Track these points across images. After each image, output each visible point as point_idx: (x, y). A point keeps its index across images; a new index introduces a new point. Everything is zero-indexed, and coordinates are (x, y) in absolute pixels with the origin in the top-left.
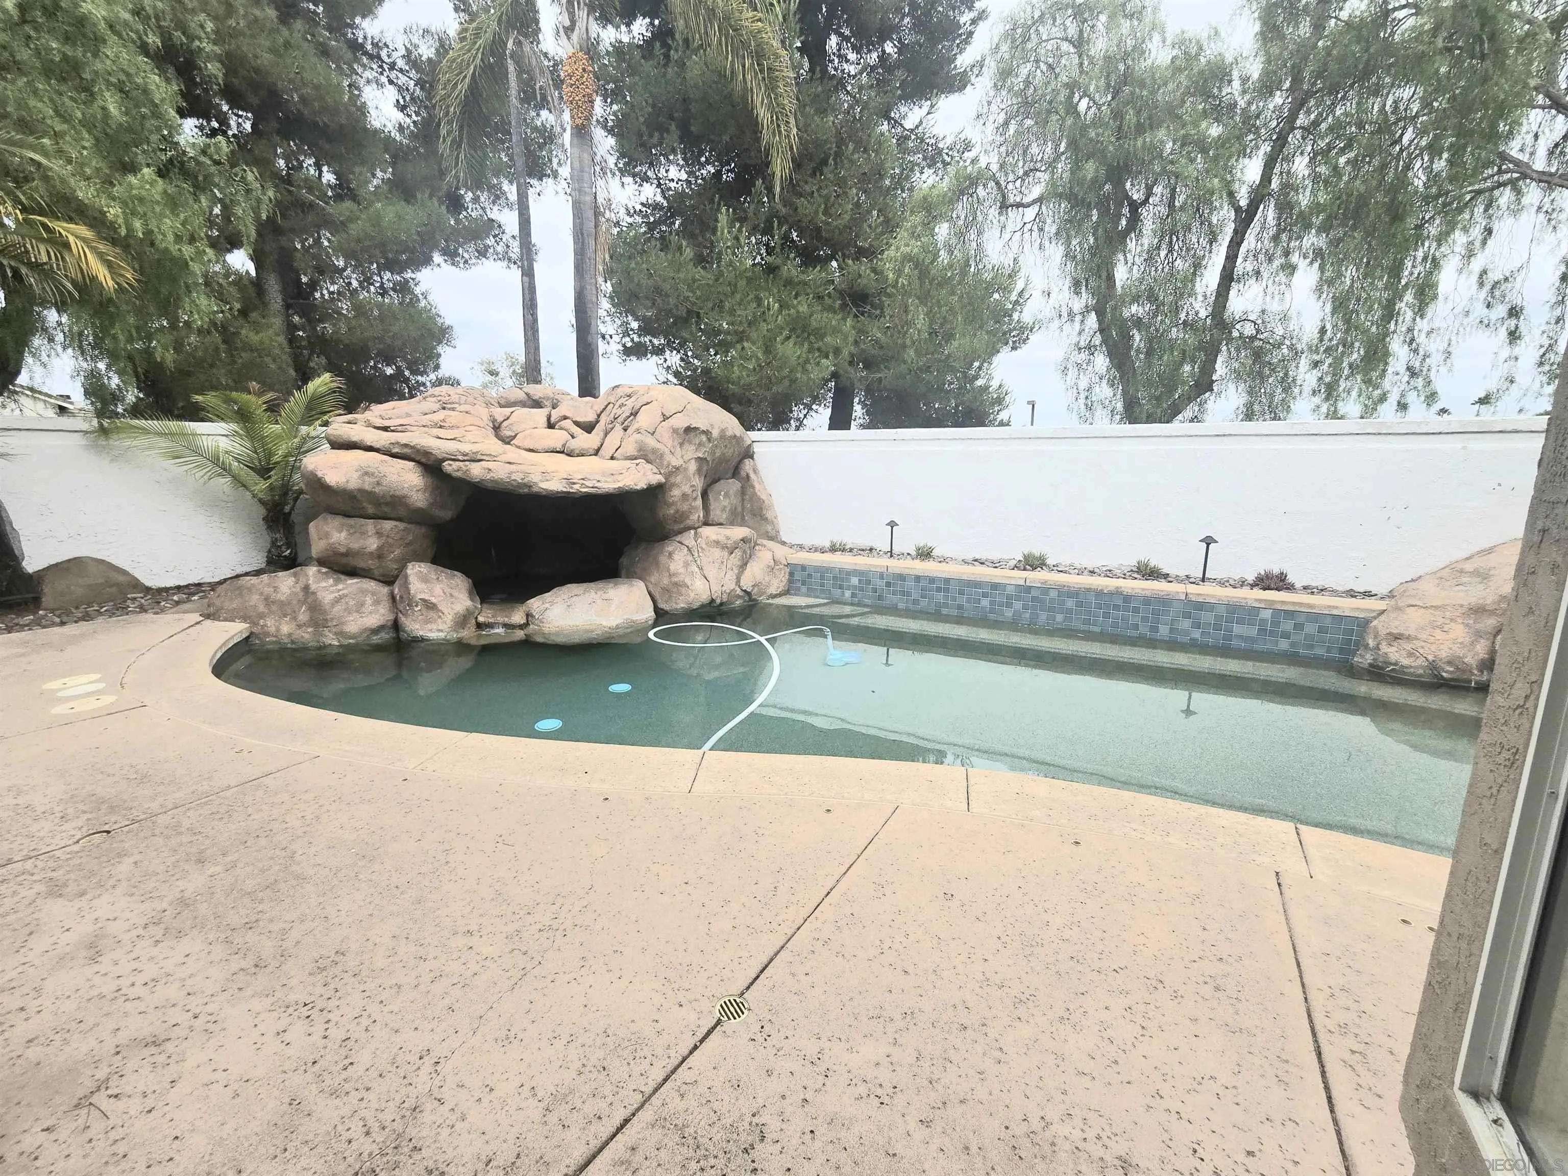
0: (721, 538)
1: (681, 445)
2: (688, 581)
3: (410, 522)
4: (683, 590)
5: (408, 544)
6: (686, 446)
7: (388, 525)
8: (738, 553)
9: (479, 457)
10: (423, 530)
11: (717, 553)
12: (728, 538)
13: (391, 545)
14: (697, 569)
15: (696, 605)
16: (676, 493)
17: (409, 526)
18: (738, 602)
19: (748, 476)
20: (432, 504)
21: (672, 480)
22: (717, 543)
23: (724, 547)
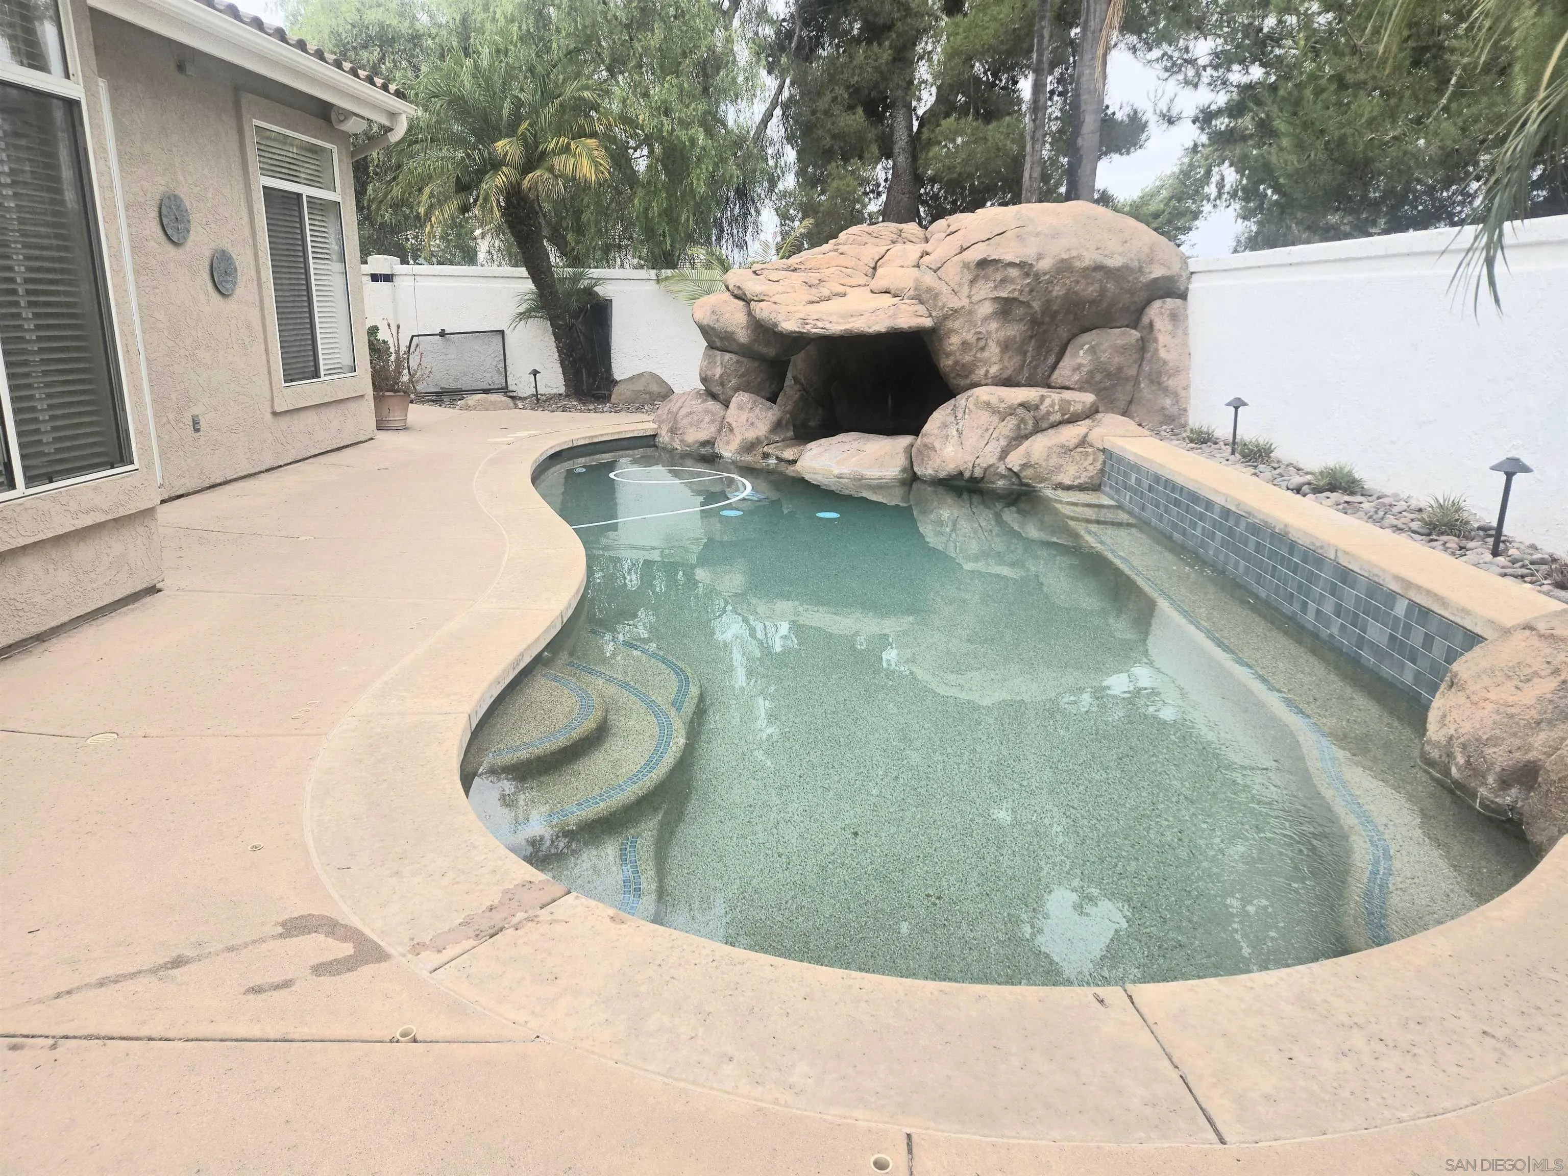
0: (994, 400)
1: (972, 282)
2: (937, 445)
3: (744, 355)
4: (932, 454)
5: (742, 376)
6: (980, 283)
7: (728, 356)
8: (1011, 422)
9: (762, 298)
10: (756, 364)
11: (984, 417)
12: (1002, 401)
13: (729, 375)
14: (955, 433)
15: (942, 474)
16: (954, 341)
17: (742, 359)
18: (1001, 483)
19: (1151, 325)
20: (755, 340)
21: (949, 324)
22: (988, 404)
23: (995, 411)
